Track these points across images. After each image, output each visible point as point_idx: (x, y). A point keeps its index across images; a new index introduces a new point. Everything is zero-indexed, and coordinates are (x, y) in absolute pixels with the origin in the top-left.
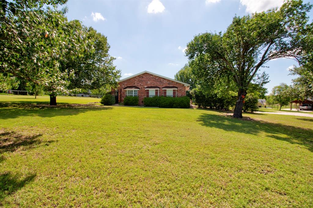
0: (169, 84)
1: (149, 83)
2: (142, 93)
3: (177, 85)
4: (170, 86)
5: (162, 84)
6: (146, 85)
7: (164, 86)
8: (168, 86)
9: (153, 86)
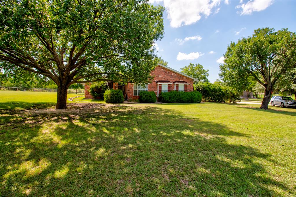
0: (179, 79)
1: (160, 76)
2: (153, 88)
3: (187, 80)
4: (180, 81)
5: (173, 79)
6: (157, 79)
7: (175, 80)
8: (179, 80)
9: (164, 80)
